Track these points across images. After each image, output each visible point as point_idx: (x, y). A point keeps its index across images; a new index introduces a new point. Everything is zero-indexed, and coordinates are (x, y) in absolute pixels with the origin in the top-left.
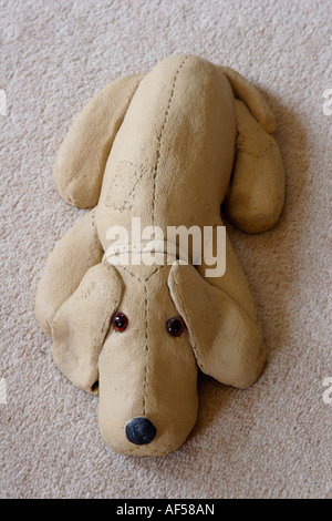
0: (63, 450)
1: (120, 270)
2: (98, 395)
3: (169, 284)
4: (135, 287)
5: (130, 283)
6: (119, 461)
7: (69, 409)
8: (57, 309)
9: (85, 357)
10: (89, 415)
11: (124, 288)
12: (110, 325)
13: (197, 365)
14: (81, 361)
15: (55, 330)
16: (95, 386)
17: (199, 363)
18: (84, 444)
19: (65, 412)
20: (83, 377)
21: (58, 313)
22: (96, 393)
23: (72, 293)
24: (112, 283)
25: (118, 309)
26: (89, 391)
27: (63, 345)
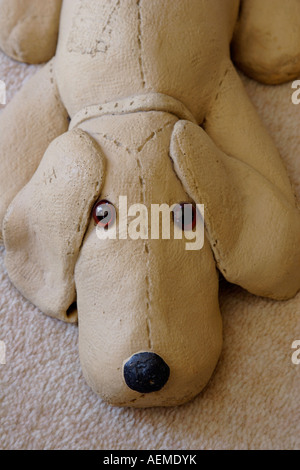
0: (28, 406)
1: (99, 138)
2: (77, 324)
3: (173, 153)
4: (123, 161)
5: (116, 155)
6: (111, 417)
7: (33, 345)
8: (8, 203)
9: (54, 271)
10: (62, 352)
11: (106, 164)
12: (90, 219)
13: (217, 269)
14: (48, 275)
15: (8, 232)
16: (72, 309)
17: (221, 266)
18: (59, 395)
19: (28, 351)
20: (52, 297)
21: (11, 209)
22: (72, 319)
23: (28, 179)
24: (88, 157)
25: (100, 195)
26: (63, 317)
27: (19, 255)
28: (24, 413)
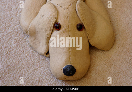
0: (36, 80)
1: (56, 5)
2: (49, 57)
3: (77, 10)
7: (37, 63)
8: (30, 23)
9: (43, 42)
10: (45, 65)
11: (58, 12)
12: (53, 28)
13: (89, 42)
14: (41, 44)
15: (30, 31)
16: (48, 53)
17: (90, 41)
18: (44, 77)
19: (35, 64)
20: (42, 49)
21: (30, 25)
22: (48, 56)
23: (35, 16)
24: (53, 10)
26: (45, 55)
28: (35, 82)
